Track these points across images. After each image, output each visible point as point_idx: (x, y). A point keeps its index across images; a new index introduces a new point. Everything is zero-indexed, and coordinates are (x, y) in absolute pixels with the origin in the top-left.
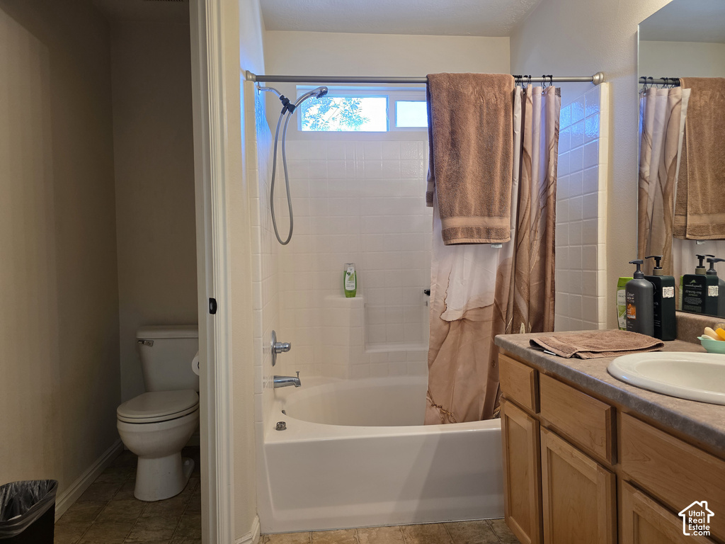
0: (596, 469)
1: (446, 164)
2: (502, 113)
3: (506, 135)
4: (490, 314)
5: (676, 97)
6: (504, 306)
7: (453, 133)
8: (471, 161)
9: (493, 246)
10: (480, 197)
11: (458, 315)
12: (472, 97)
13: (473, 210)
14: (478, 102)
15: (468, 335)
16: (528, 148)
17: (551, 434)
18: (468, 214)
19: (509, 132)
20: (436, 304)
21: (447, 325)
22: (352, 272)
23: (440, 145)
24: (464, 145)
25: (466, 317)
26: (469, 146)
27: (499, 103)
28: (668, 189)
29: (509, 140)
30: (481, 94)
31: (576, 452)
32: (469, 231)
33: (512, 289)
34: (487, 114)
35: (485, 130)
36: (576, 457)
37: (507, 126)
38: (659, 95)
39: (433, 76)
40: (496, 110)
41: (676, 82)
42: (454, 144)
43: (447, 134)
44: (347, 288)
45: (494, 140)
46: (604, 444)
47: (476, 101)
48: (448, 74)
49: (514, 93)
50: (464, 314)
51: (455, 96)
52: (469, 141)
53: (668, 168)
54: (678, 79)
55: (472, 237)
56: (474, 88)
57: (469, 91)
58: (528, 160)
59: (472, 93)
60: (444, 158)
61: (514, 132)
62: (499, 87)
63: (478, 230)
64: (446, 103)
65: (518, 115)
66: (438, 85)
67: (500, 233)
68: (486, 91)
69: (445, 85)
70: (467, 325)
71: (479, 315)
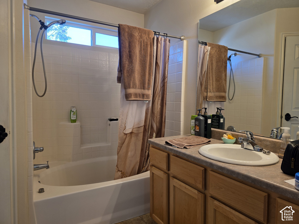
0: (197, 193)
1: (127, 65)
2: (149, 46)
3: (151, 55)
4: (142, 129)
5: (206, 49)
6: (147, 126)
7: (130, 52)
8: (137, 65)
9: (145, 102)
10: (140, 81)
11: (130, 131)
12: (138, 37)
13: (137, 86)
14: (140, 40)
15: (133, 139)
16: (159, 62)
17: (175, 180)
18: (136, 88)
19: (152, 55)
20: (121, 126)
21: (126, 135)
22: (75, 111)
23: (124, 56)
24: (135, 58)
25: (133, 131)
26: (136, 58)
27: (148, 42)
28: (203, 82)
29: (152, 58)
30: (141, 37)
31: (187, 187)
32: (136, 95)
33: (151, 119)
34: (143, 46)
35: (143, 52)
36: (187, 188)
37: (151, 52)
38: (201, 48)
39: (122, 25)
40: (147, 45)
41: (206, 44)
42: (130, 57)
43: (127, 52)
44: (72, 118)
45: (146, 57)
46: (201, 183)
47: (139, 39)
48: (128, 25)
49: (154, 39)
50: (132, 130)
51: (131, 36)
52: (136, 56)
53: (203, 75)
54: (206, 43)
55: (137, 97)
56: (138, 34)
57: (136, 34)
58: (158, 67)
59: (138, 36)
60: (126, 62)
61: (153, 55)
62: (148, 35)
63: (139, 94)
64: (127, 38)
65: (155, 48)
66: (124, 29)
67: (148, 96)
68: (143, 36)
69: (127, 30)
70: (133, 135)
71: (138, 130)
